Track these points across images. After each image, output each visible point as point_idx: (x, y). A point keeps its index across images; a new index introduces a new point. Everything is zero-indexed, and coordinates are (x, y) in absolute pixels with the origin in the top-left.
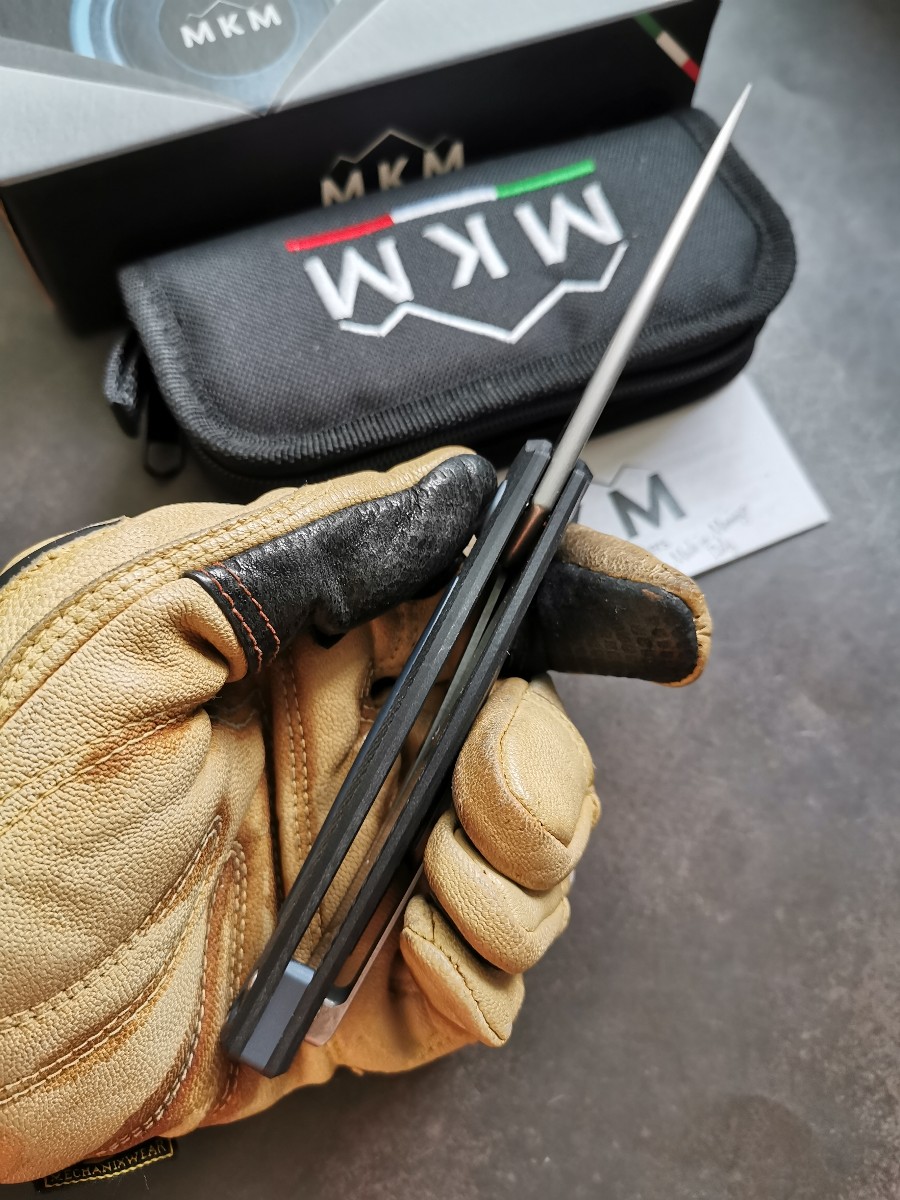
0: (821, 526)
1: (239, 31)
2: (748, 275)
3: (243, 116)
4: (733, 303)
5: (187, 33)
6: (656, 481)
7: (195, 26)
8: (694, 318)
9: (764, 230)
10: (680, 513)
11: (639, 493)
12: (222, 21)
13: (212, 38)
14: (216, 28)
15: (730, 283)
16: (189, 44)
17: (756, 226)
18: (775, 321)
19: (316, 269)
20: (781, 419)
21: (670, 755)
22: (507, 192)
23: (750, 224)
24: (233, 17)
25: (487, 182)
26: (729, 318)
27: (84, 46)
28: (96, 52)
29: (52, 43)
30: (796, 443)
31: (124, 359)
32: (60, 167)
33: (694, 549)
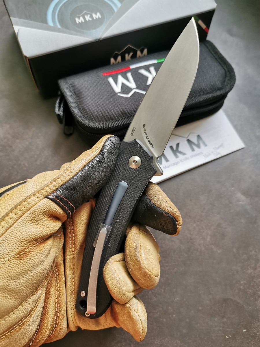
0: (243, 148)
1: (90, 19)
2: (223, 82)
3: (92, 41)
4: (220, 89)
5: (77, 20)
6: (199, 137)
7: (79, 18)
8: (210, 93)
9: (227, 71)
10: (206, 145)
11: (194, 139)
12: (86, 17)
13: (83, 21)
14: (84, 18)
15: (219, 84)
16: (78, 22)
17: (225, 70)
18: (230, 95)
19: (111, 80)
20: (231, 121)
21: (204, 209)
22: (160, 61)
23: (223, 69)
24: (89, 16)
25: (154, 59)
26: (218, 93)
27: (50, 23)
28: (54, 24)
29: (42, 22)
30: (235, 127)
31: (60, 104)
32: (45, 53)
33: (210, 154)
